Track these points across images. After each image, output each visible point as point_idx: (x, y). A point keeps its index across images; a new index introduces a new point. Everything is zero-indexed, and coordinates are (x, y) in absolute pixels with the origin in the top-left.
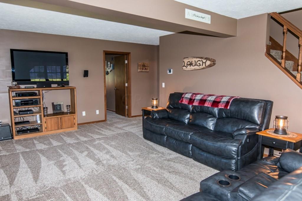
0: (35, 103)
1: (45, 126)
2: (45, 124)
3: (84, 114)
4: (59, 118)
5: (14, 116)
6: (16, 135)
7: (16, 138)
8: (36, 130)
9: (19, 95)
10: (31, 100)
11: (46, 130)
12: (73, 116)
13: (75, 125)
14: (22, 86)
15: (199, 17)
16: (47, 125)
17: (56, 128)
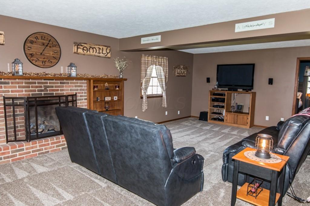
0: (223, 101)
1: (226, 119)
2: (226, 117)
3: (267, 118)
4: (236, 115)
5: (210, 107)
6: (210, 120)
7: (209, 121)
8: (222, 120)
9: (214, 94)
10: (220, 98)
11: (226, 121)
12: (247, 116)
13: (248, 125)
14: (220, 89)
15: (254, 26)
16: (227, 118)
17: (233, 122)
